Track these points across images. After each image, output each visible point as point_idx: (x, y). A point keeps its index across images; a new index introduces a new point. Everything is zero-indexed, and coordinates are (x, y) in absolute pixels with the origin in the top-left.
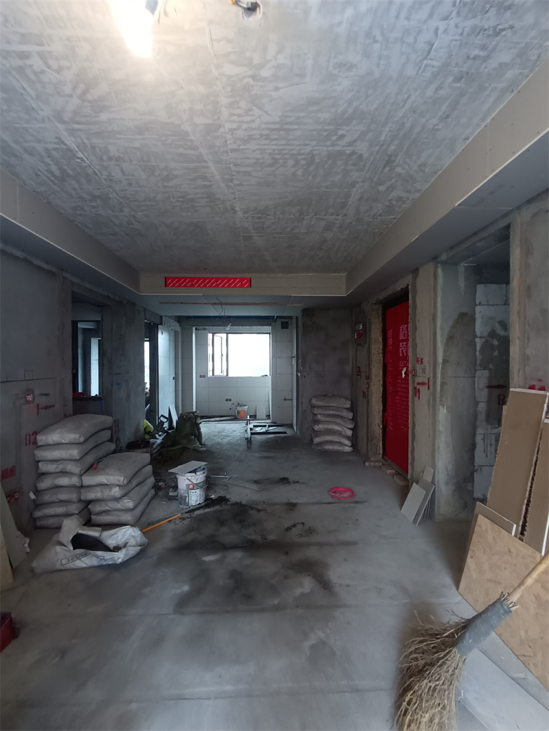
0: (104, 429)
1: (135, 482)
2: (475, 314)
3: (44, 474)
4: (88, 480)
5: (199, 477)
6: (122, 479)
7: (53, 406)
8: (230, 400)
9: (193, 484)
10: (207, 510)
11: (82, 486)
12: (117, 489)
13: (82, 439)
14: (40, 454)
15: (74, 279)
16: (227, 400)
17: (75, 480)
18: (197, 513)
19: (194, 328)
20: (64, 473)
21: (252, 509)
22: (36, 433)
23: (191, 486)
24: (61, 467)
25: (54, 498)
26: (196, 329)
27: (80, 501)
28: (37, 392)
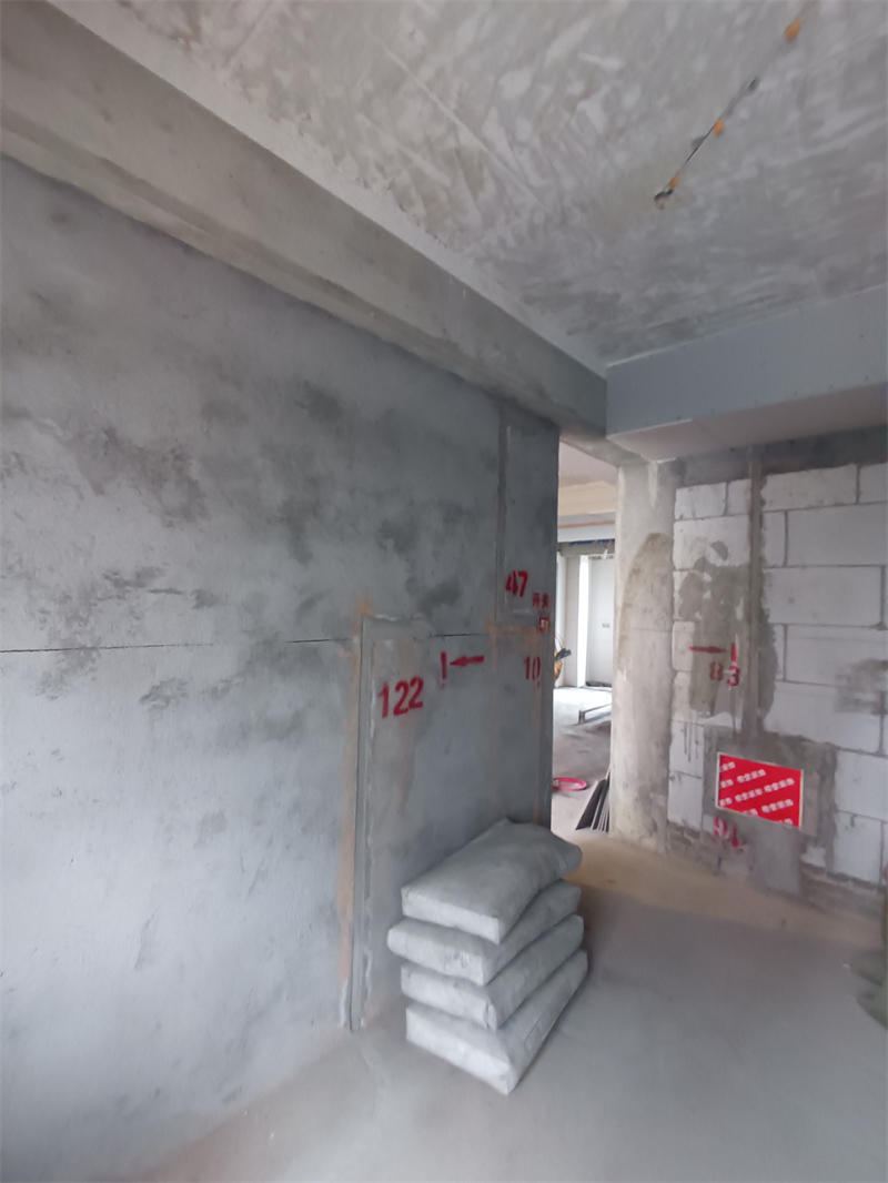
2: (673, 534)
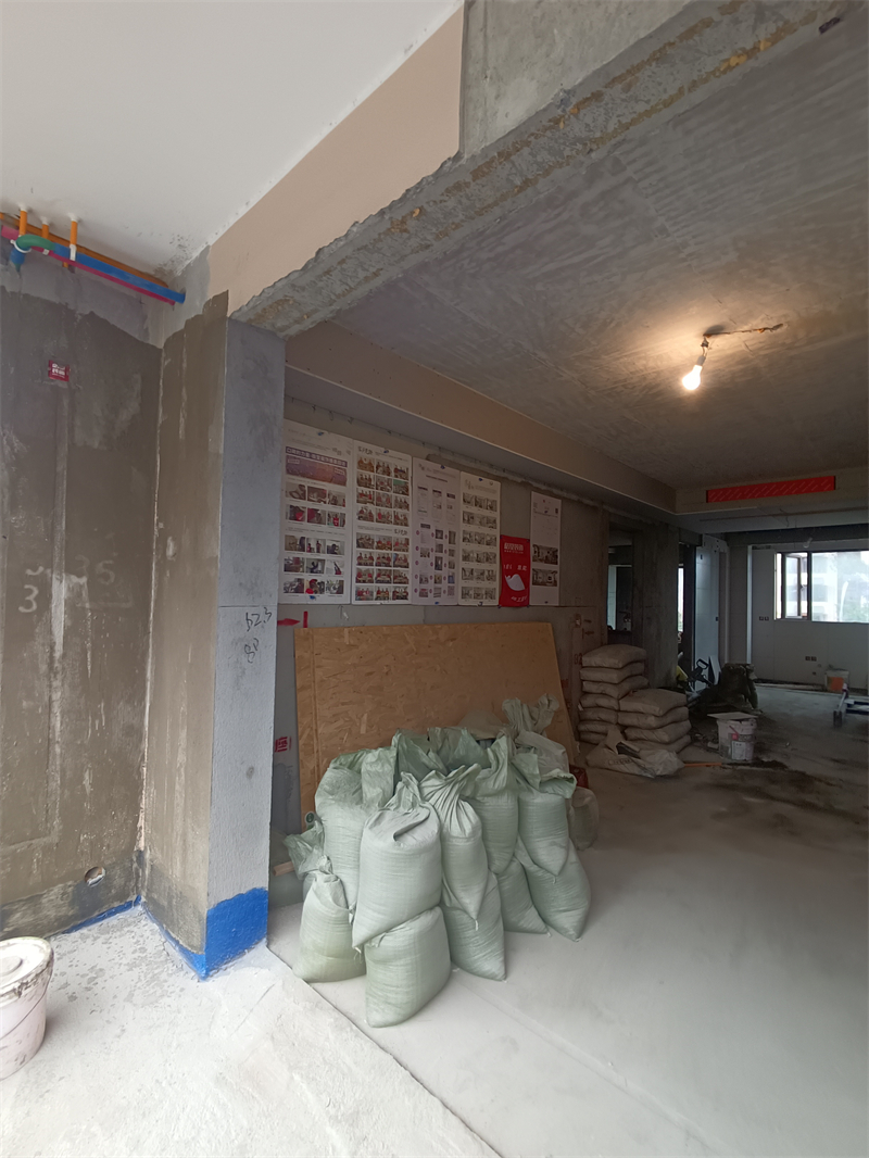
0: (637, 662)
1: (669, 718)
3: (586, 693)
4: (625, 705)
5: (746, 729)
6: (658, 709)
7: (593, 633)
8: (814, 659)
9: (737, 734)
10: (754, 768)
11: (619, 711)
12: (653, 718)
13: (621, 666)
14: (586, 674)
15: (611, 510)
16: (807, 658)
17: (613, 703)
18: (740, 767)
19: (750, 547)
20: (604, 694)
21: (820, 781)
22: (581, 655)
23: (734, 737)
24: (602, 688)
25: (595, 716)
26: (753, 548)
27: (618, 724)
28: (583, 618)
